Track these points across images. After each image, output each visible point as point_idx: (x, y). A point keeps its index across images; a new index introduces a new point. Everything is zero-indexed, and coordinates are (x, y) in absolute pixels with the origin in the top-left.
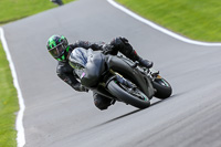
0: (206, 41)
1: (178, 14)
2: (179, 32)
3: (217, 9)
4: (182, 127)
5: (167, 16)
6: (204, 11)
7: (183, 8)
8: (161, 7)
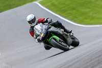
0: (84, 24)
1: (71, 12)
2: (71, 20)
3: (89, 10)
4: (74, 64)
5: (66, 13)
6: (83, 10)
7: (74, 9)
8: (64, 9)
